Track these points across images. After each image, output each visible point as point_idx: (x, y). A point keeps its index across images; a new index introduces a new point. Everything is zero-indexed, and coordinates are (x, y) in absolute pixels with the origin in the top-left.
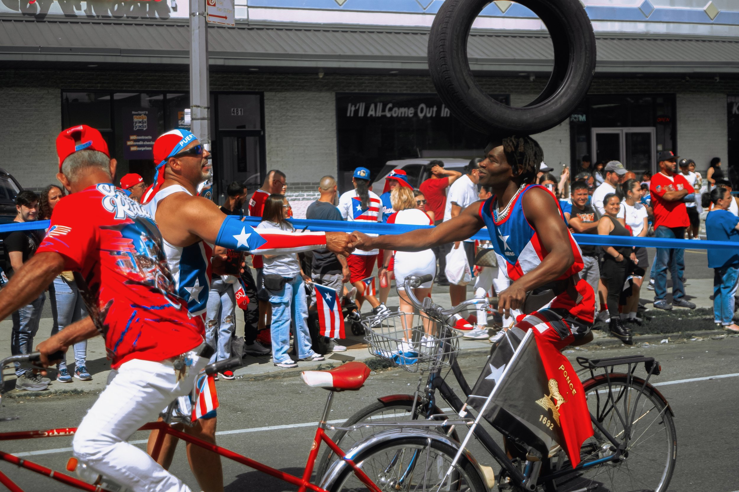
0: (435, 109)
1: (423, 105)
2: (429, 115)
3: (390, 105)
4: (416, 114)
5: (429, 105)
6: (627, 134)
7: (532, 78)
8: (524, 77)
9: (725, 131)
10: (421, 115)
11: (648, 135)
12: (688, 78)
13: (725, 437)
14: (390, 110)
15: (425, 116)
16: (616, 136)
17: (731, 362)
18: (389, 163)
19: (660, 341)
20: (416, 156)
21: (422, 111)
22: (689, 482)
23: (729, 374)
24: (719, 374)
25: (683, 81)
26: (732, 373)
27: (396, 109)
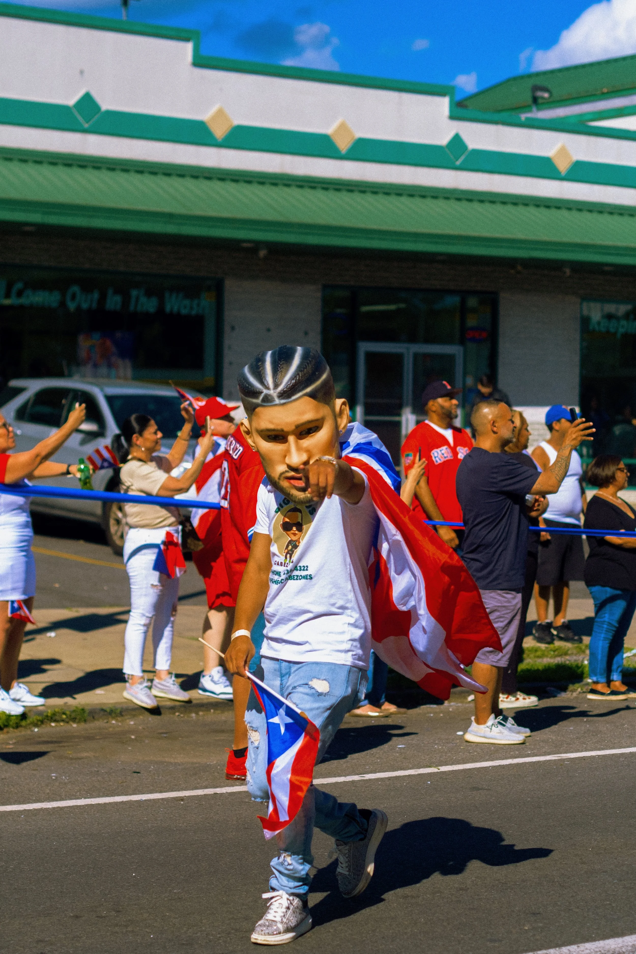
0: (96, 295)
1: (75, 289)
2: (85, 306)
3: (19, 285)
4: (63, 304)
5: (87, 288)
6: (416, 356)
7: (262, 253)
8: (247, 250)
9: (577, 359)
10: (72, 306)
11: (451, 358)
12: (519, 268)
13: (580, 853)
14: (20, 294)
15: (79, 308)
16: (398, 358)
17: (585, 733)
18: (14, 383)
19: (466, 698)
20: (60, 374)
21: (74, 297)
22: (524, 925)
23: (582, 751)
24: (566, 753)
25: (512, 271)
26: (586, 750)
27: (29, 292)
